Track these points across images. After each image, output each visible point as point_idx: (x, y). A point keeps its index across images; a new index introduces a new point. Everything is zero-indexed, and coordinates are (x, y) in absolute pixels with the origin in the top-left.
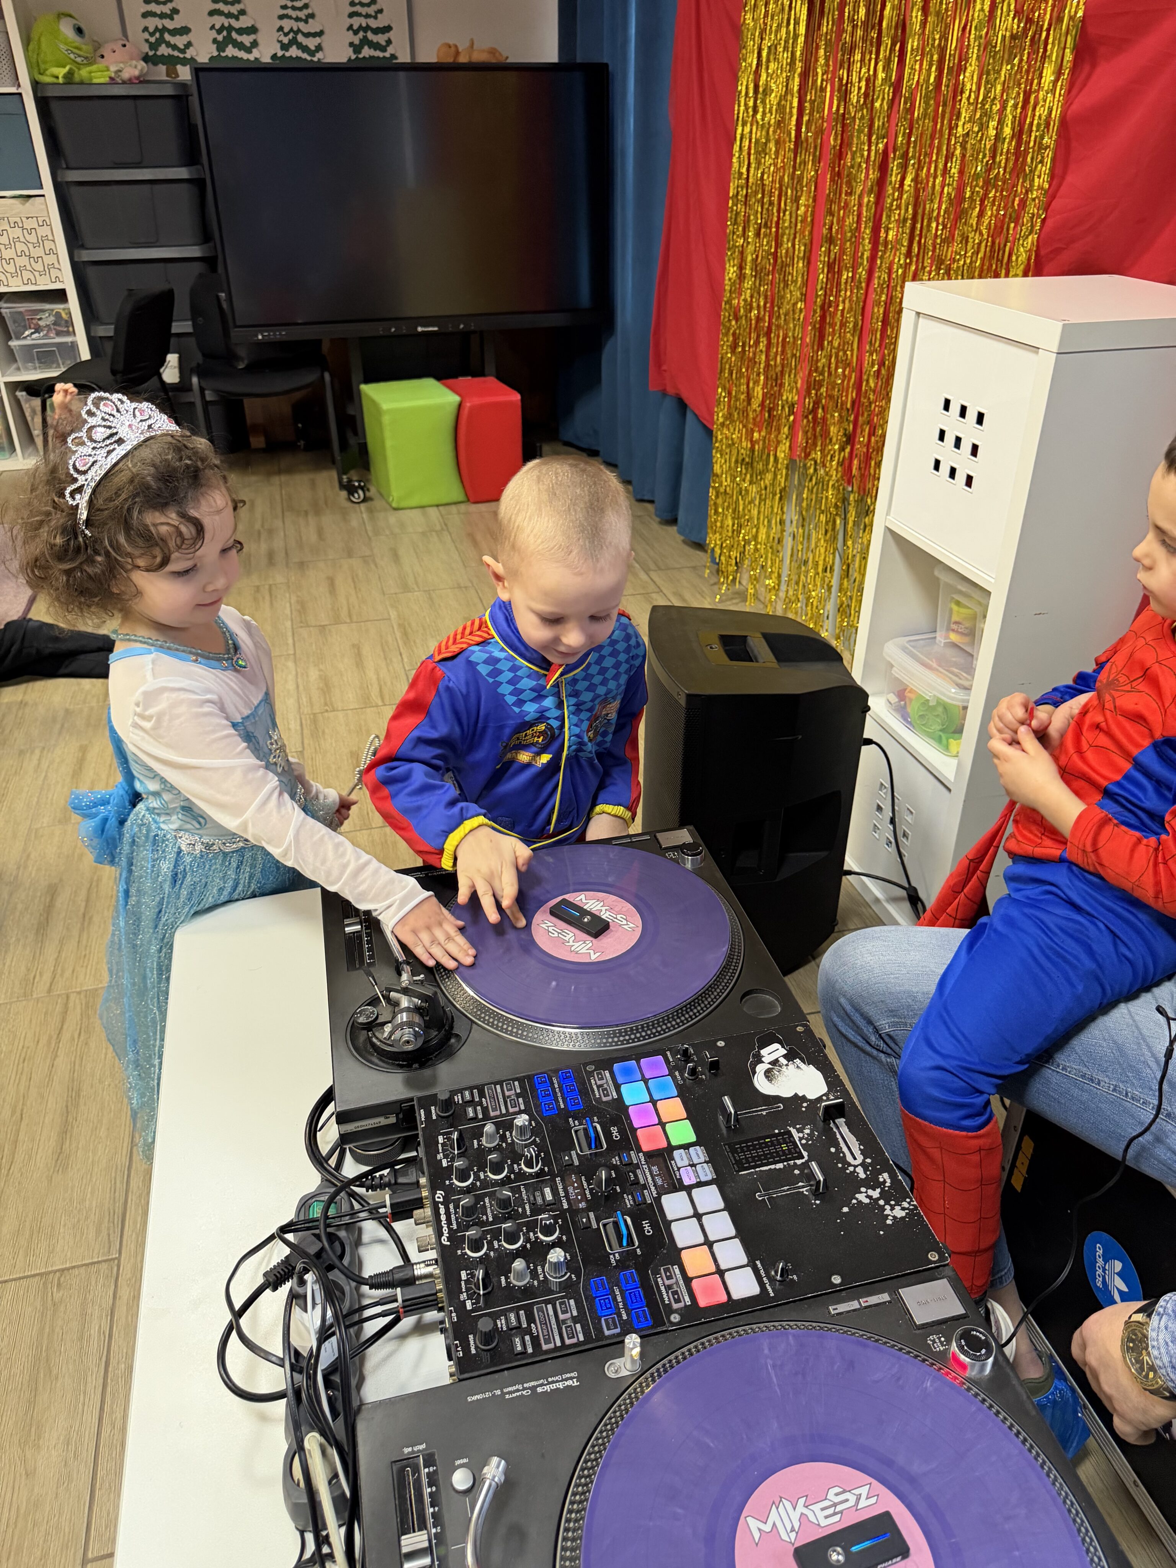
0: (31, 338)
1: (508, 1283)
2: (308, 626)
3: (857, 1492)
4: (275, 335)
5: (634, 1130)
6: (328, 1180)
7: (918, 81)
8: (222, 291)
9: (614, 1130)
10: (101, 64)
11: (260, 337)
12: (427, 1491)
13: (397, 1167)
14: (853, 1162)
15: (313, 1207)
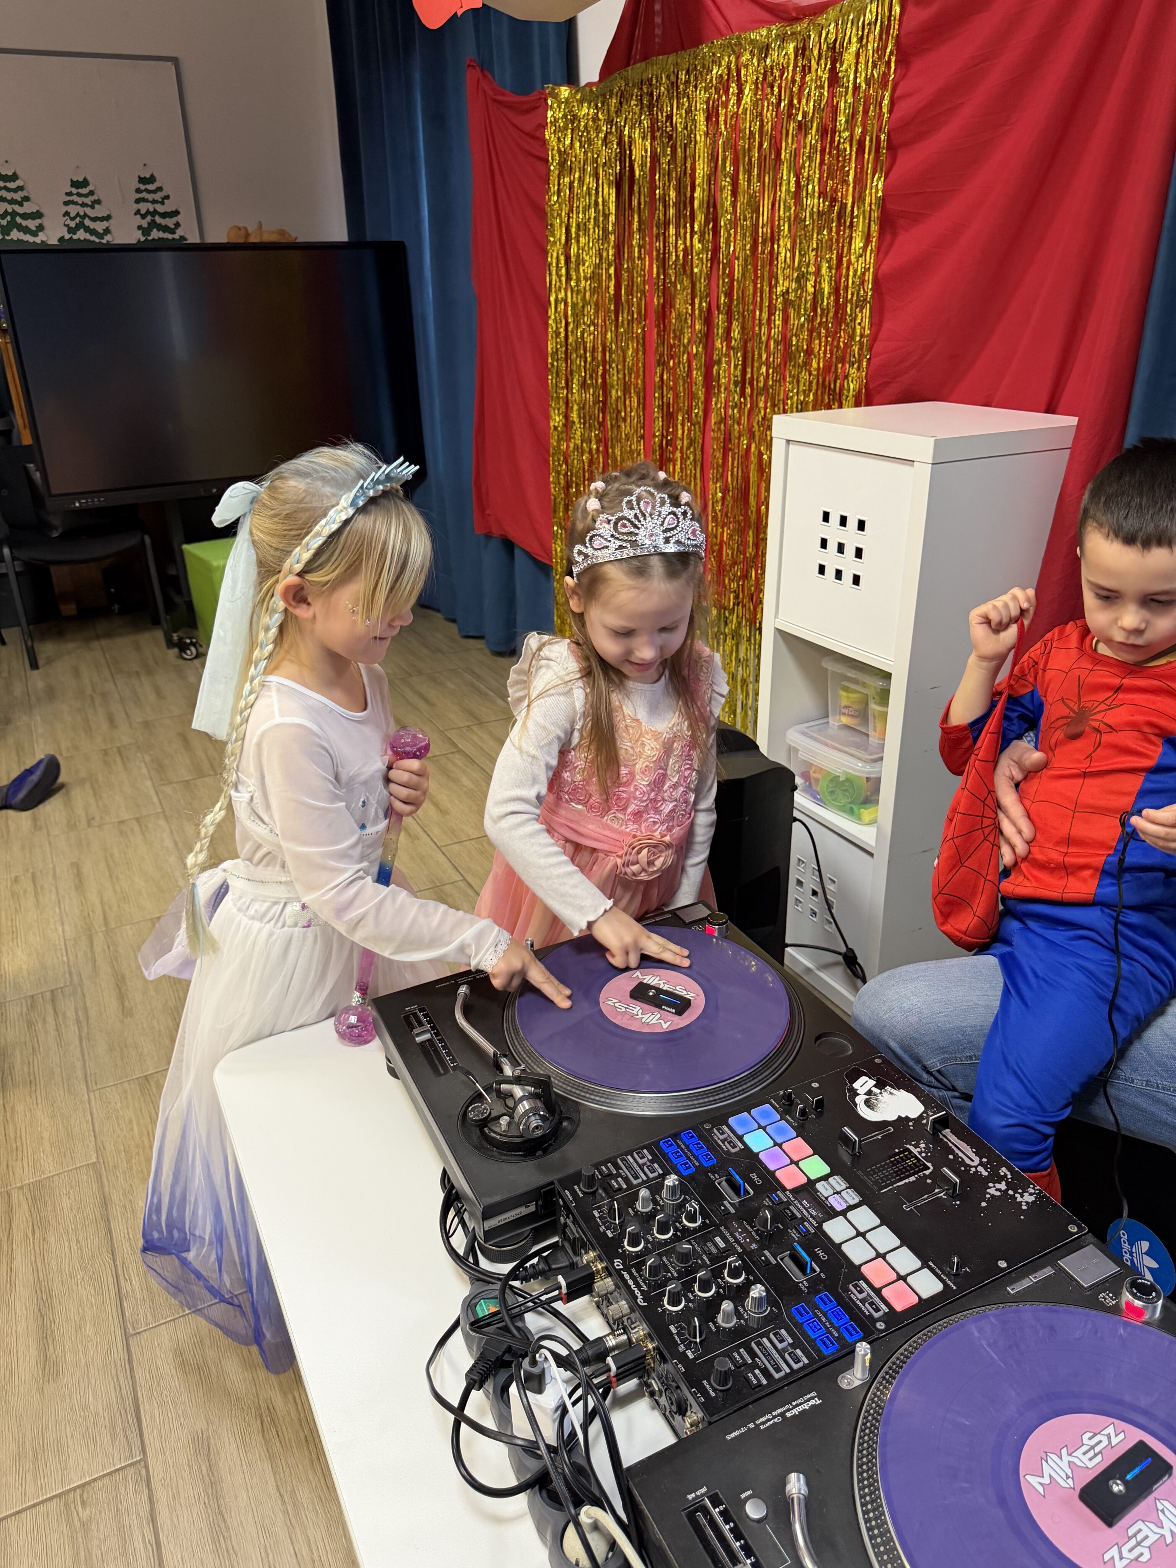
1: (718, 1327)
3: (1105, 1432)
4: (93, 501)
5: (772, 1174)
7: (734, 250)
8: (31, 463)
9: (754, 1176)
11: (77, 505)
12: (726, 1528)
13: (545, 1254)
14: (972, 1164)
15: (481, 1305)
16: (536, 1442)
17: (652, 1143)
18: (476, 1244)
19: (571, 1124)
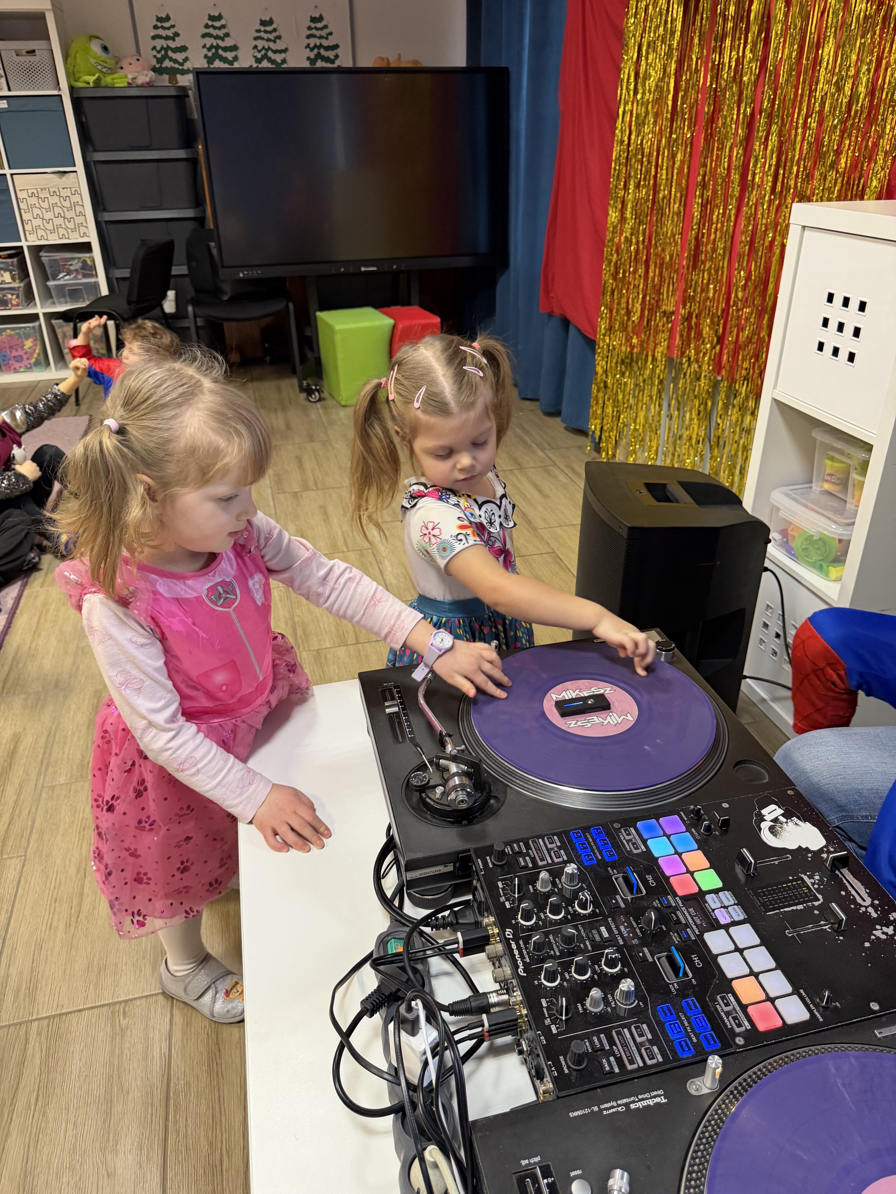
0: (64, 279)
1: (585, 1010)
2: (284, 492)
4: (253, 273)
5: (667, 879)
6: (397, 920)
7: (781, 58)
8: (212, 241)
9: (649, 878)
10: (121, 73)
11: (241, 275)
14: (863, 903)
15: (391, 943)
17: (564, 832)
18: (405, 889)
19: (497, 802)
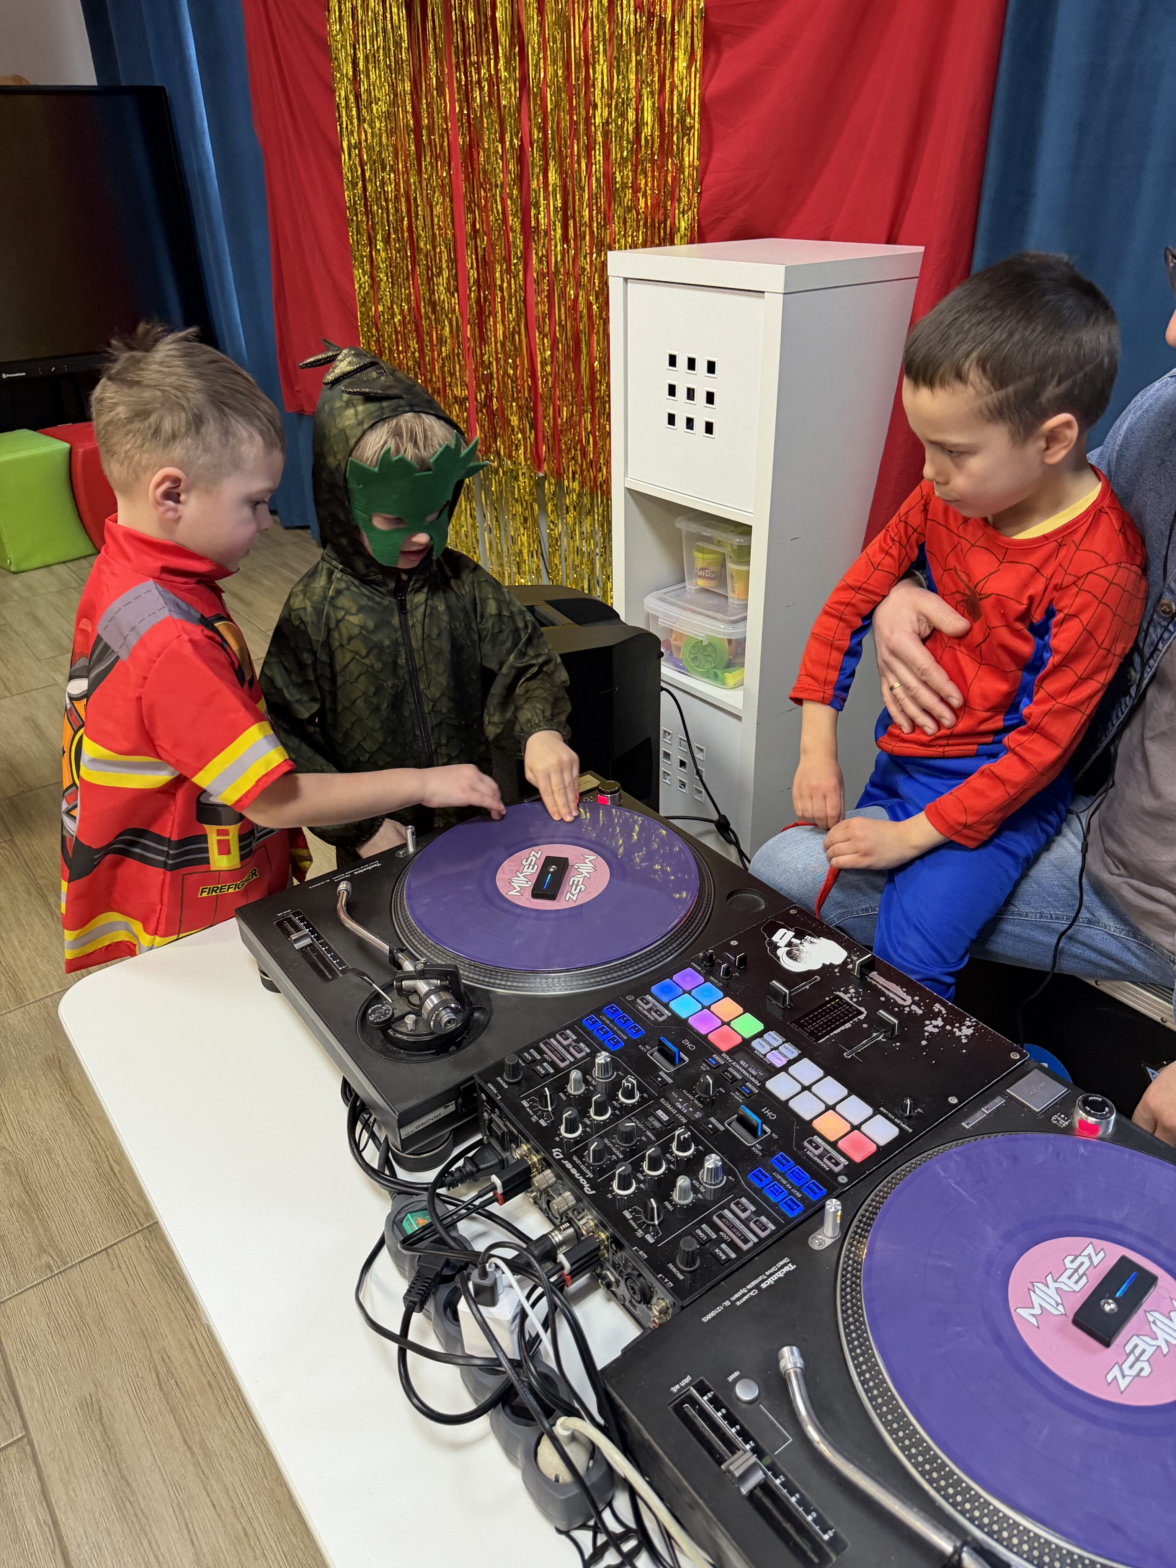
1: (675, 1206)
3: (1085, 1253)
5: (705, 1037)
7: (545, 78)
9: (686, 1042)
12: (718, 1416)
13: (470, 1155)
14: (905, 1004)
15: (408, 1220)
16: (498, 1359)
17: (574, 1023)
18: (390, 1155)
19: (483, 1014)
